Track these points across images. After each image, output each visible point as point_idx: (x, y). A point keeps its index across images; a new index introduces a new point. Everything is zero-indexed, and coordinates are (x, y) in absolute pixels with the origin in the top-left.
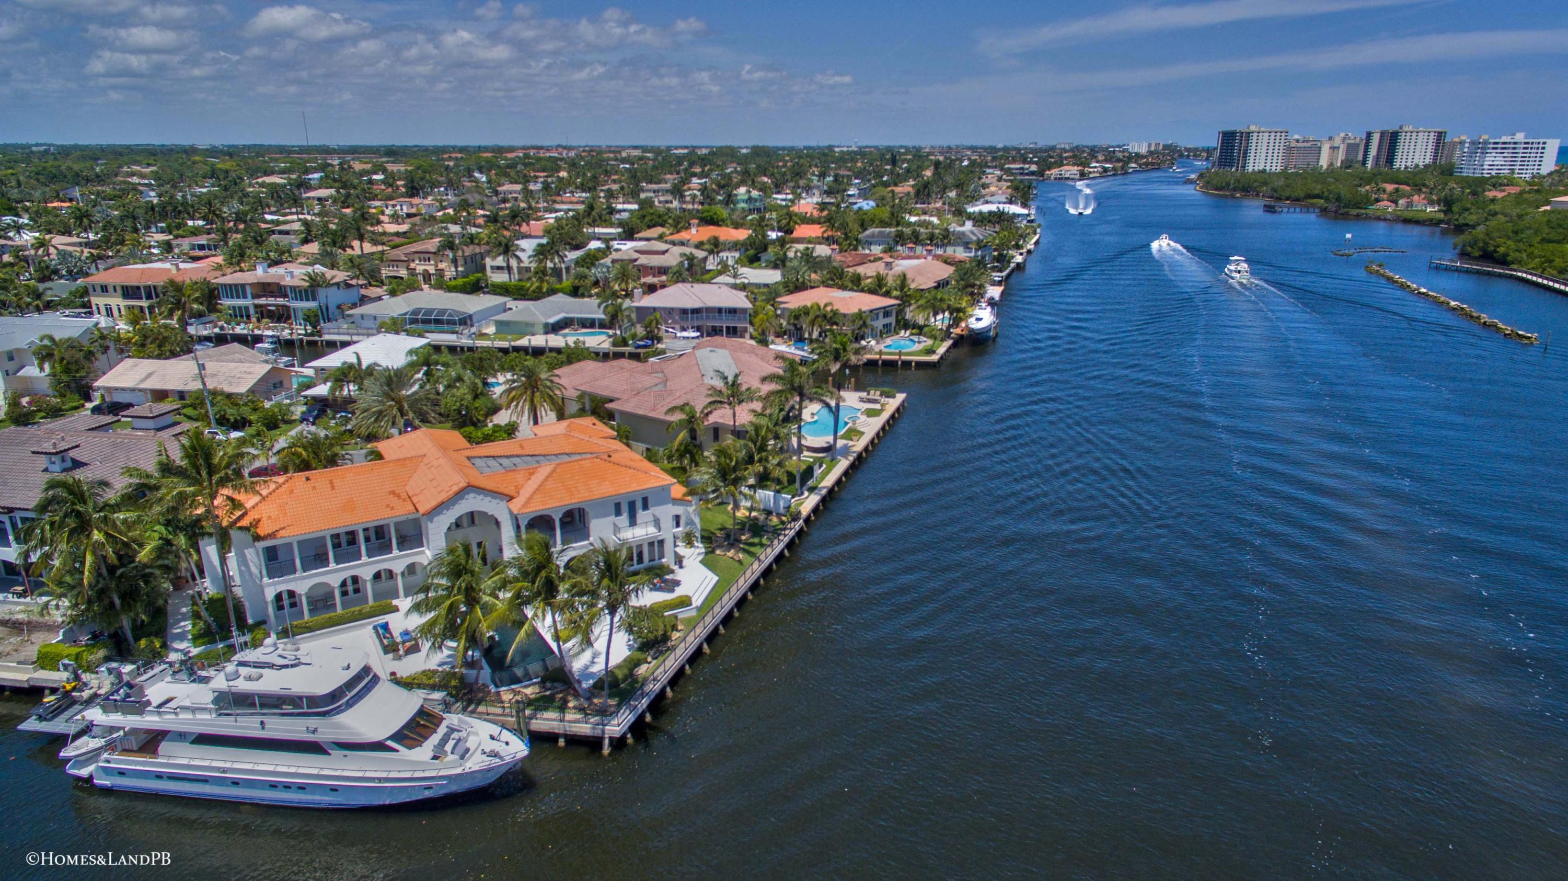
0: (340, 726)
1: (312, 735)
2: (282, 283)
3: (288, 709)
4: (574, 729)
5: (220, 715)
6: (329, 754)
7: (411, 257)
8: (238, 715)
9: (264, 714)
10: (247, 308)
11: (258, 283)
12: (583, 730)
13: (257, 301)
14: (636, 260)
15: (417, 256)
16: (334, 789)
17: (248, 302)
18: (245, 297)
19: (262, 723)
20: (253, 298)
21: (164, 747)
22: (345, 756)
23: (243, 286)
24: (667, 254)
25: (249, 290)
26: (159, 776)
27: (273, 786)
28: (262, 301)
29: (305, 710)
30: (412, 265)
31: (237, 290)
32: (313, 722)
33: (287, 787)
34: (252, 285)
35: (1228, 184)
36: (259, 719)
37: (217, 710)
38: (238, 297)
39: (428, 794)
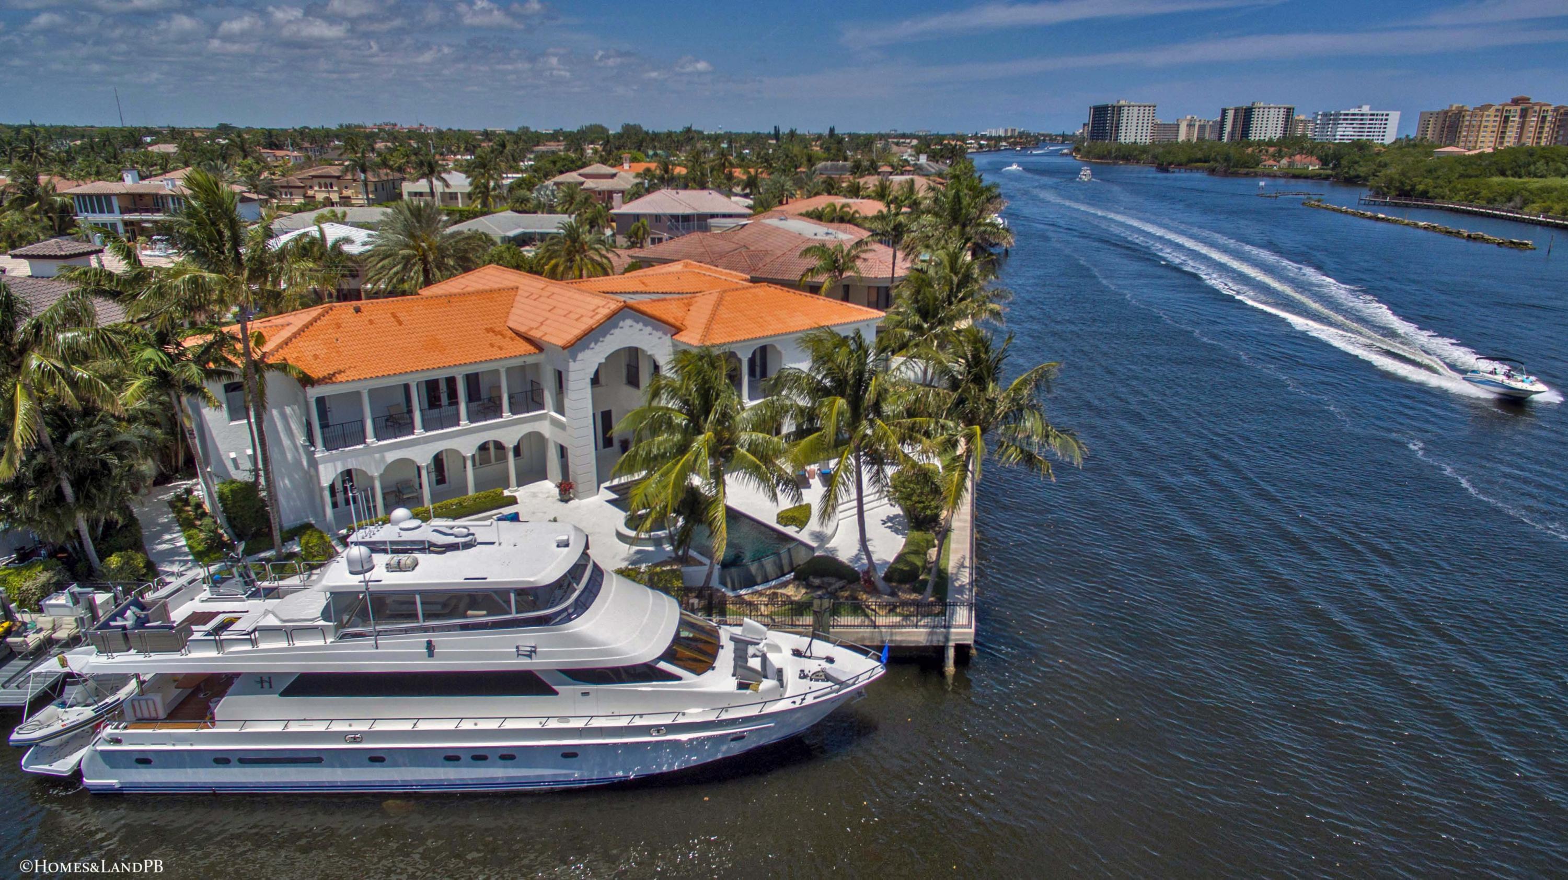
0: (578, 640)
1: (528, 661)
2: (162, 192)
3: (478, 615)
4: (898, 638)
5: (344, 636)
6: (555, 693)
7: (308, 183)
8: (379, 633)
9: (433, 629)
10: (114, 225)
11: (127, 194)
12: (912, 638)
13: (127, 217)
14: (582, 183)
15: (316, 181)
16: (569, 754)
17: (115, 218)
18: (111, 211)
19: (430, 646)
20: (122, 213)
21: (224, 707)
22: (585, 694)
23: (108, 197)
24: (616, 179)
25: (115, 203)
26: (222, 760)
27: (452, 758)
28: (135, 217)
29: (514, 615)
30: (310, 193)
31: (100, 202)
32: (527, 637)
33: (479, 757)
34: (119, 195)
35: (1110, 152)
36: (422, 639)
37: (337, 628)
38: (102, 211)
39: (736, 749)
